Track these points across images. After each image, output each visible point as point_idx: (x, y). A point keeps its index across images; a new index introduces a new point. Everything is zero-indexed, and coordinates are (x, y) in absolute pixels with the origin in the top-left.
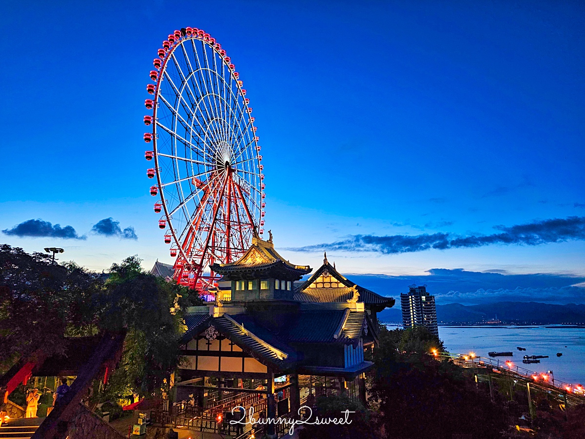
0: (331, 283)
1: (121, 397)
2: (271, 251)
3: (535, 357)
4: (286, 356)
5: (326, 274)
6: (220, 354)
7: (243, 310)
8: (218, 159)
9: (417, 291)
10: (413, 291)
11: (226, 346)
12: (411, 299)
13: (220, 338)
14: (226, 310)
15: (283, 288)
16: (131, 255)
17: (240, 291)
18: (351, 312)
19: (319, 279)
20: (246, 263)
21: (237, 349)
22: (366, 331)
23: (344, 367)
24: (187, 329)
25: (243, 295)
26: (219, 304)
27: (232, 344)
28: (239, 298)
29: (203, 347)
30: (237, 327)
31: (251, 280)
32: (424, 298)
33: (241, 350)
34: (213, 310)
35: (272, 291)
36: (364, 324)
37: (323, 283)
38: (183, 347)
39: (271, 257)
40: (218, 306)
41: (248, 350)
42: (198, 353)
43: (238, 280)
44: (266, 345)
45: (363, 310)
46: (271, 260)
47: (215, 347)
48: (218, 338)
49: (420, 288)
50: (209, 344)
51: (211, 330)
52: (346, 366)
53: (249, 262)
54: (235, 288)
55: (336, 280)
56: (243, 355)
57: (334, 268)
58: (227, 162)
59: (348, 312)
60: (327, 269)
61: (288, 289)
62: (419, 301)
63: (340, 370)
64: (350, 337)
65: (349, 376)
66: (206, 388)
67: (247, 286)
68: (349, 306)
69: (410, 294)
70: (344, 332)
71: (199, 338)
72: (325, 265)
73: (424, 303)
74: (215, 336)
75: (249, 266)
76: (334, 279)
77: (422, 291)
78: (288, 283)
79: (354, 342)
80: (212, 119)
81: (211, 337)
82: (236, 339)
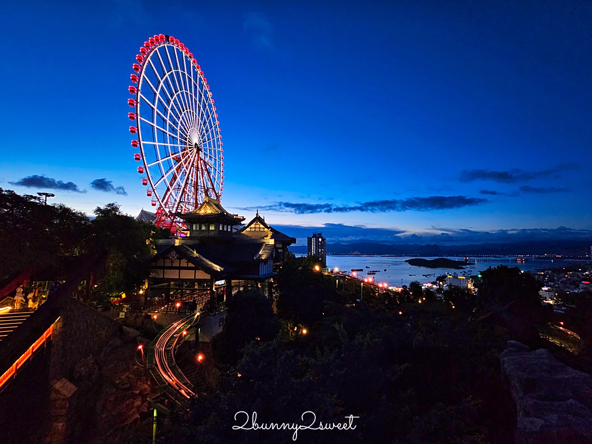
0: (260, 228)
1: (111, 297)
2: (218, 206)
3: (373, 271)
4: (222, 269)
5: (257, 222)
6: (180, 268)
7: (197, 242)
8: (189, 142)
9: (317, 236)
10: (314, 236)
11: (184, 263)
12: (313, 240)
13: (180, 259)
14: (184, 241)
15: (225, 229)
16: (111, 202)
17: (196, 230)
18: (266, 244)
19: (253, 226)
20: (200, 213)
21: (191, 265)
22: (274, 255)
23: (259, 275)
24: (156, 253)
25: (198, 233)
26: (179, 238)
27: (187, 262)
28: (194, 234)
29: (168, 264)
30: (191, 252)
31: (203, 224)
32: (320, 240)
33: (194, 266)
34: (175, 241)
35: (217, 230)
36: (272, 251)
37: (255, 228)
38: (154, 264)
39: (217, 210)
40: (178, 239)
41: (198, 265)
42: (164, 268)
43: (195, 224)
44: (210, 263)
45: (273, 244)
46: (217, 211)
47: (177, 264)
48: (177, 258)
49: (319, 234)
50: (172, 262)
51: (174, 253)
52: (260, 274)
53: (202, 212)
54: (193, 228)
55: (263, 227)
56: (195, 269)
57: (264, 220)
58: (196, 144)
59: (264, 244)
60: (258, 219)
61: (229, 230)
62: (317, 241)
63: (257, 276)
64: (263, 258)
65: (262, 280)
66: (172, 289)
67: (200, 228)
68: (265, 241)
69: (313, 237)
70: (260, 256)
71: (165, 258)
72: (257, 217)
73: (320, 242)
74: (176, 257)
75: (202, 215)
76: (262, 226)
77: (320, 235)
78: (229, 227)
79: (265, 261)
80: (184, 110)
81: (173, 258)
82: (191, 259)
